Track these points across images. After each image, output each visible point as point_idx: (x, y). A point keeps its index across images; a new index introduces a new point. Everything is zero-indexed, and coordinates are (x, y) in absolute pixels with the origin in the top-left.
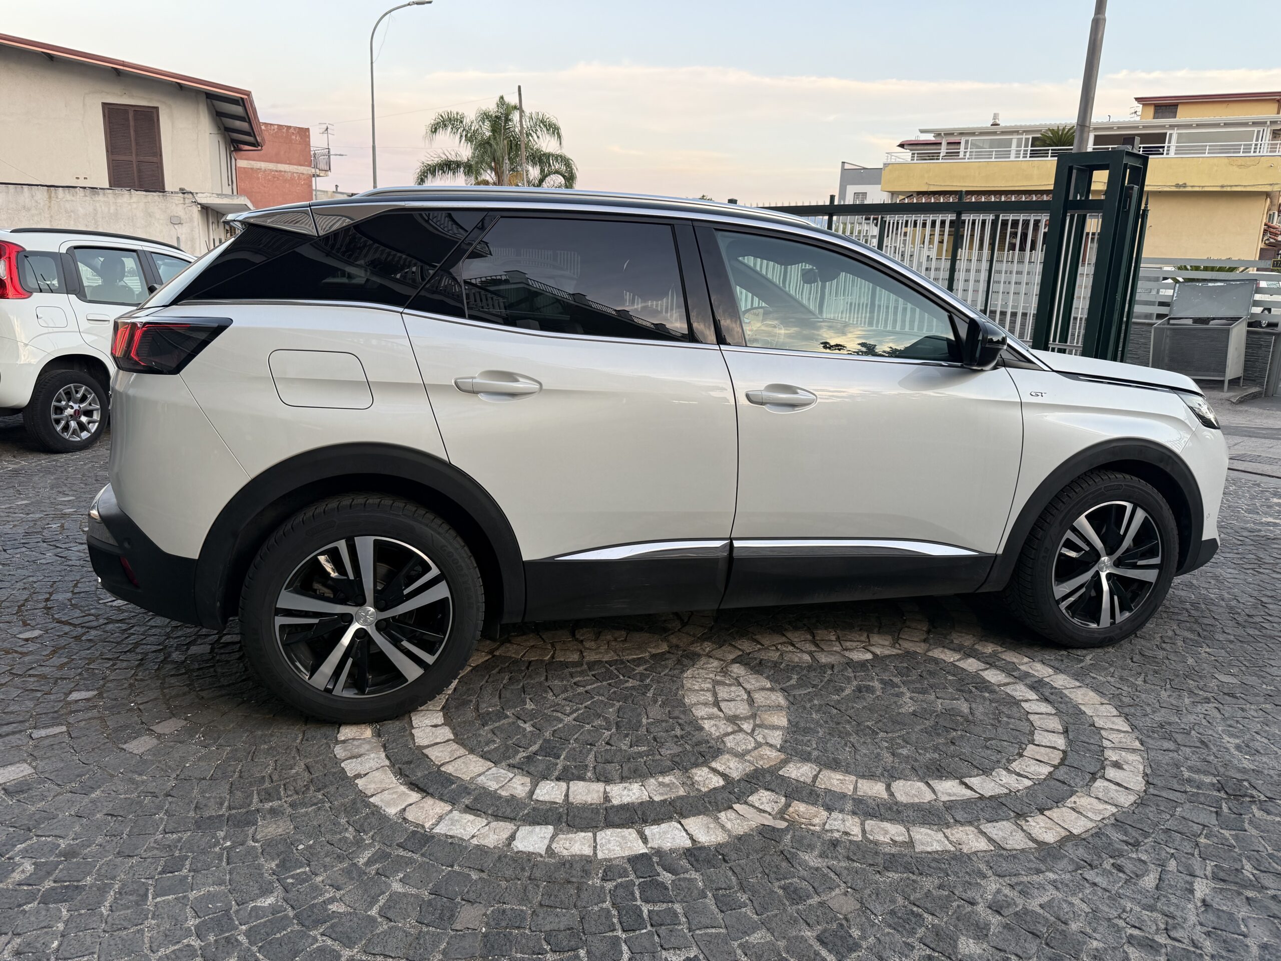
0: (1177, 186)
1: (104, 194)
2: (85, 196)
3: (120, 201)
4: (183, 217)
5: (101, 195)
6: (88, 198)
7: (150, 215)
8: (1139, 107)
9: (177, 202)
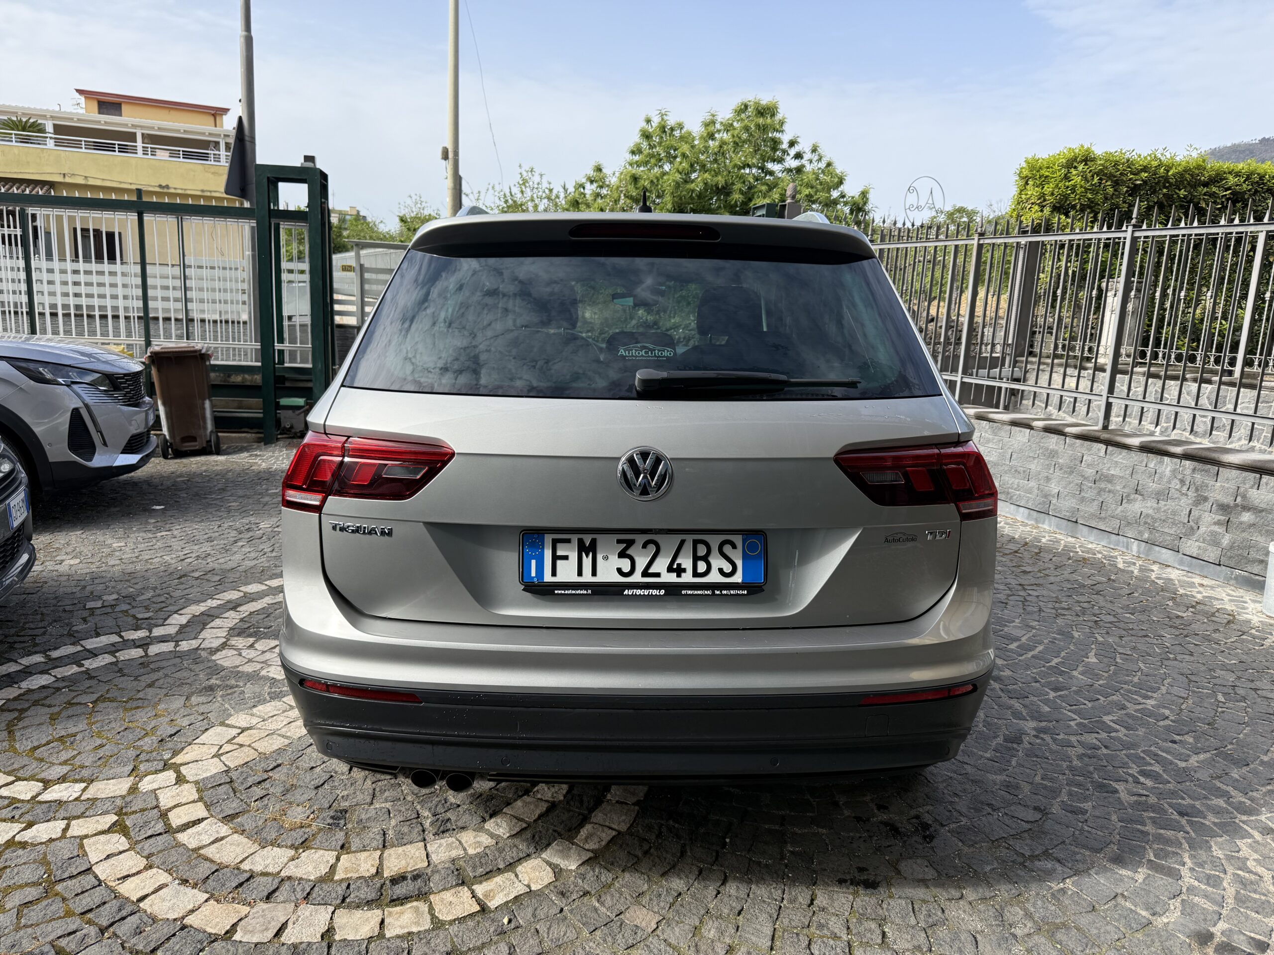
0: (160, 186)
8: (82, 99)
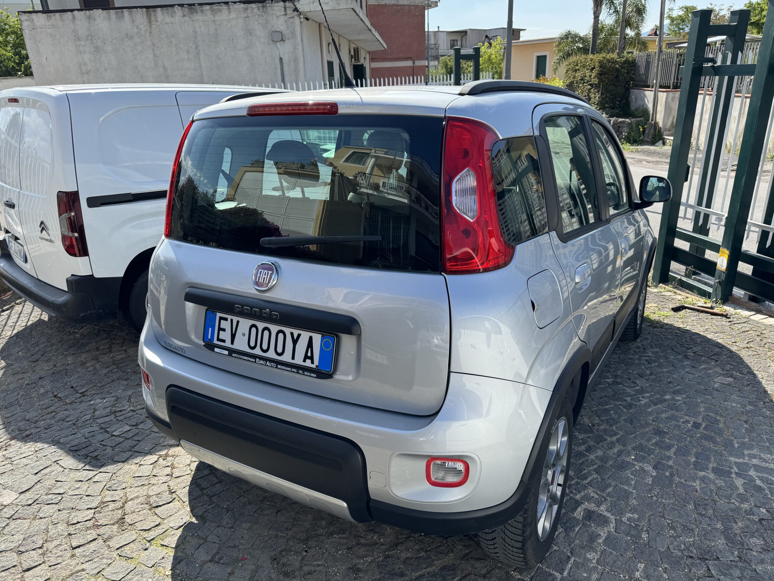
1: (202, 11)
2: (184, 16)
3: (218, 18)
4: (285, 32)
5: (199, 13)
6: (186, 18)
7: (249, 32)
9: (278, 13)
